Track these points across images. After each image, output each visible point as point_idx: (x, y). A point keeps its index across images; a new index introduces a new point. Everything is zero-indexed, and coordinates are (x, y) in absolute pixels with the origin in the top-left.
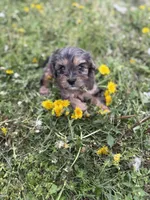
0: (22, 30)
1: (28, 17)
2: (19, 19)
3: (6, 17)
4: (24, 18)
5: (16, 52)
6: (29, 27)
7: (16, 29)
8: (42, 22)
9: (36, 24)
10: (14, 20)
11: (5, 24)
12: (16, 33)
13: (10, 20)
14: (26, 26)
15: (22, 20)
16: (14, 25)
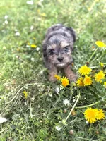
0: (44, 15)
1: (49, 5)
2: (42, 6)
3: (34, 4)
4: (47, 5)
5: (38, 31)
6: (50, 12)
7: (40, 14)
8: (59, 9)
9: (55, 10)
10: (39, 6)
11: (33, 9)
12: (40, 16)
13: (36, 7)
14: (47, 12)
15: (45, 7)
16: (39, 10)
